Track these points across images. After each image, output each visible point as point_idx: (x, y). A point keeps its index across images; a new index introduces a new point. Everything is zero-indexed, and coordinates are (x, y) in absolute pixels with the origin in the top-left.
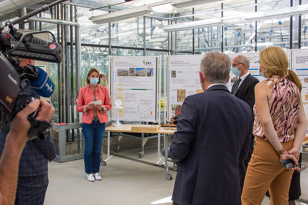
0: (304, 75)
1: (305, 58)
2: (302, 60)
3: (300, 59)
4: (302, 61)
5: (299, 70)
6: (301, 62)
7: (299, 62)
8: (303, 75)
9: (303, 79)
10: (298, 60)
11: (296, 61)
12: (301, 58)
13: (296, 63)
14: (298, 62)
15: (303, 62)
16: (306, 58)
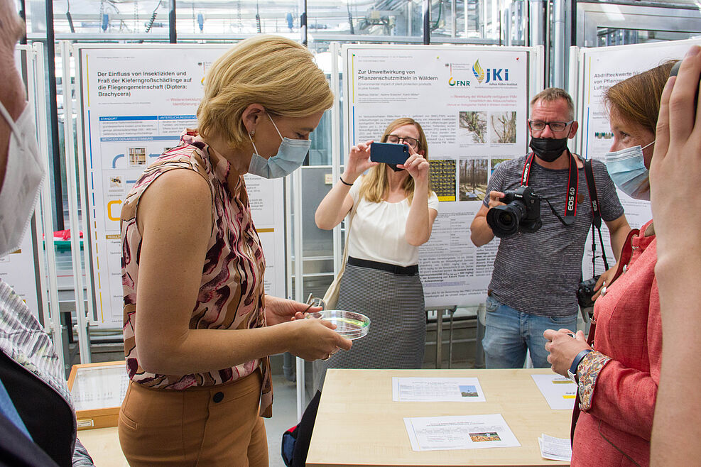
0: (131, 139)
1: (128, 78)
2: (121, 84)
3: (114, 81)
4: (120, 88)
5: (111, 118)
6: (116, 91)
7: (111, 90)
8: (126, 139)
9: (127, 153)
10: (106, 85)
11: (100, 88)
12: (116, 78)
13: (100, 94)
14: (107, 91)
15: (122, 91)
16: (135, 78)
